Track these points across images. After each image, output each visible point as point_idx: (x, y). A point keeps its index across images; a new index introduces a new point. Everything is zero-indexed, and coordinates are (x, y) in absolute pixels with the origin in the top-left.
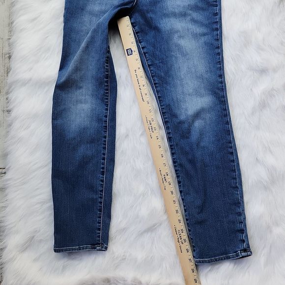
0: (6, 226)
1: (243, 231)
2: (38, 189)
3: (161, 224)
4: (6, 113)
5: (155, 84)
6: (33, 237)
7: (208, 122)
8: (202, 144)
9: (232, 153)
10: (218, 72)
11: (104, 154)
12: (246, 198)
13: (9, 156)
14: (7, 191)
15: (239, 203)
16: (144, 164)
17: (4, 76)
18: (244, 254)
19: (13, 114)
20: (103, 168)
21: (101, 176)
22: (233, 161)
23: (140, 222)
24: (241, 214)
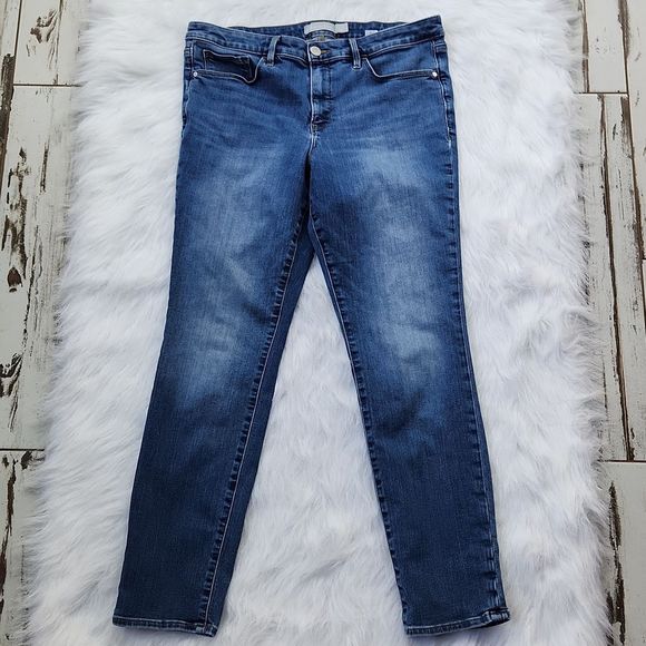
0: (42, 562)
1: (494, 574)
2: (108, 490)
3: (343, 563)
4: (51, 345)
5: (340, 300)
6: (96, 584)
7: (433, 375)
8: (422, 414)
9: (475, 432)
10: (453, 288)
11: (241, 450)
12: (500, 514)
13: (54, 426)
14: (47, 493)
15: (488, 523)
16: (314, 448)
17: (52, 275)
18: (495, 617)
19: (68, 346)
20: (234, 477)
21: (229, 491)
22: (477, 446)
23: (305, 558)
24: (490, 542)
